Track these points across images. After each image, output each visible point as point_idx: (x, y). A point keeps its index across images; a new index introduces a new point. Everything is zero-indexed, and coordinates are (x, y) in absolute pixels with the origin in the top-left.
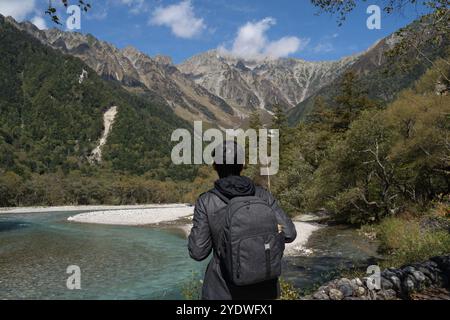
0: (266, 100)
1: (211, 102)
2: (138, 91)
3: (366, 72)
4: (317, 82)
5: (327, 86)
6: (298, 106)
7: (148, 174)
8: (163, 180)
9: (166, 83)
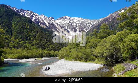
0: (79, 30)
1: (65, 30)
2: (45, 26)
3: (107, 23)
4: (93, 26)
5: (96, 27)
6: (88, 32)
7: (47, 49)
8: (51, 51)
9: (52, 25)
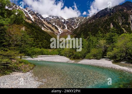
0: (67, 27)
1: (52, 27)
2: (30, 22)
4: (81, 23)
5: (84, 24)
6: (76, 29)
